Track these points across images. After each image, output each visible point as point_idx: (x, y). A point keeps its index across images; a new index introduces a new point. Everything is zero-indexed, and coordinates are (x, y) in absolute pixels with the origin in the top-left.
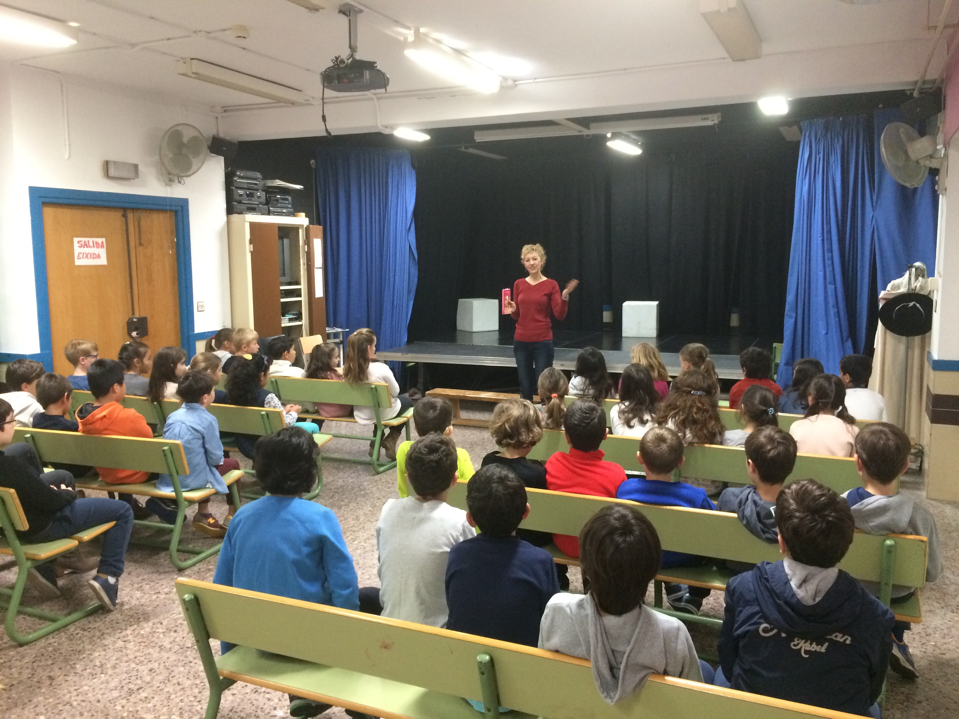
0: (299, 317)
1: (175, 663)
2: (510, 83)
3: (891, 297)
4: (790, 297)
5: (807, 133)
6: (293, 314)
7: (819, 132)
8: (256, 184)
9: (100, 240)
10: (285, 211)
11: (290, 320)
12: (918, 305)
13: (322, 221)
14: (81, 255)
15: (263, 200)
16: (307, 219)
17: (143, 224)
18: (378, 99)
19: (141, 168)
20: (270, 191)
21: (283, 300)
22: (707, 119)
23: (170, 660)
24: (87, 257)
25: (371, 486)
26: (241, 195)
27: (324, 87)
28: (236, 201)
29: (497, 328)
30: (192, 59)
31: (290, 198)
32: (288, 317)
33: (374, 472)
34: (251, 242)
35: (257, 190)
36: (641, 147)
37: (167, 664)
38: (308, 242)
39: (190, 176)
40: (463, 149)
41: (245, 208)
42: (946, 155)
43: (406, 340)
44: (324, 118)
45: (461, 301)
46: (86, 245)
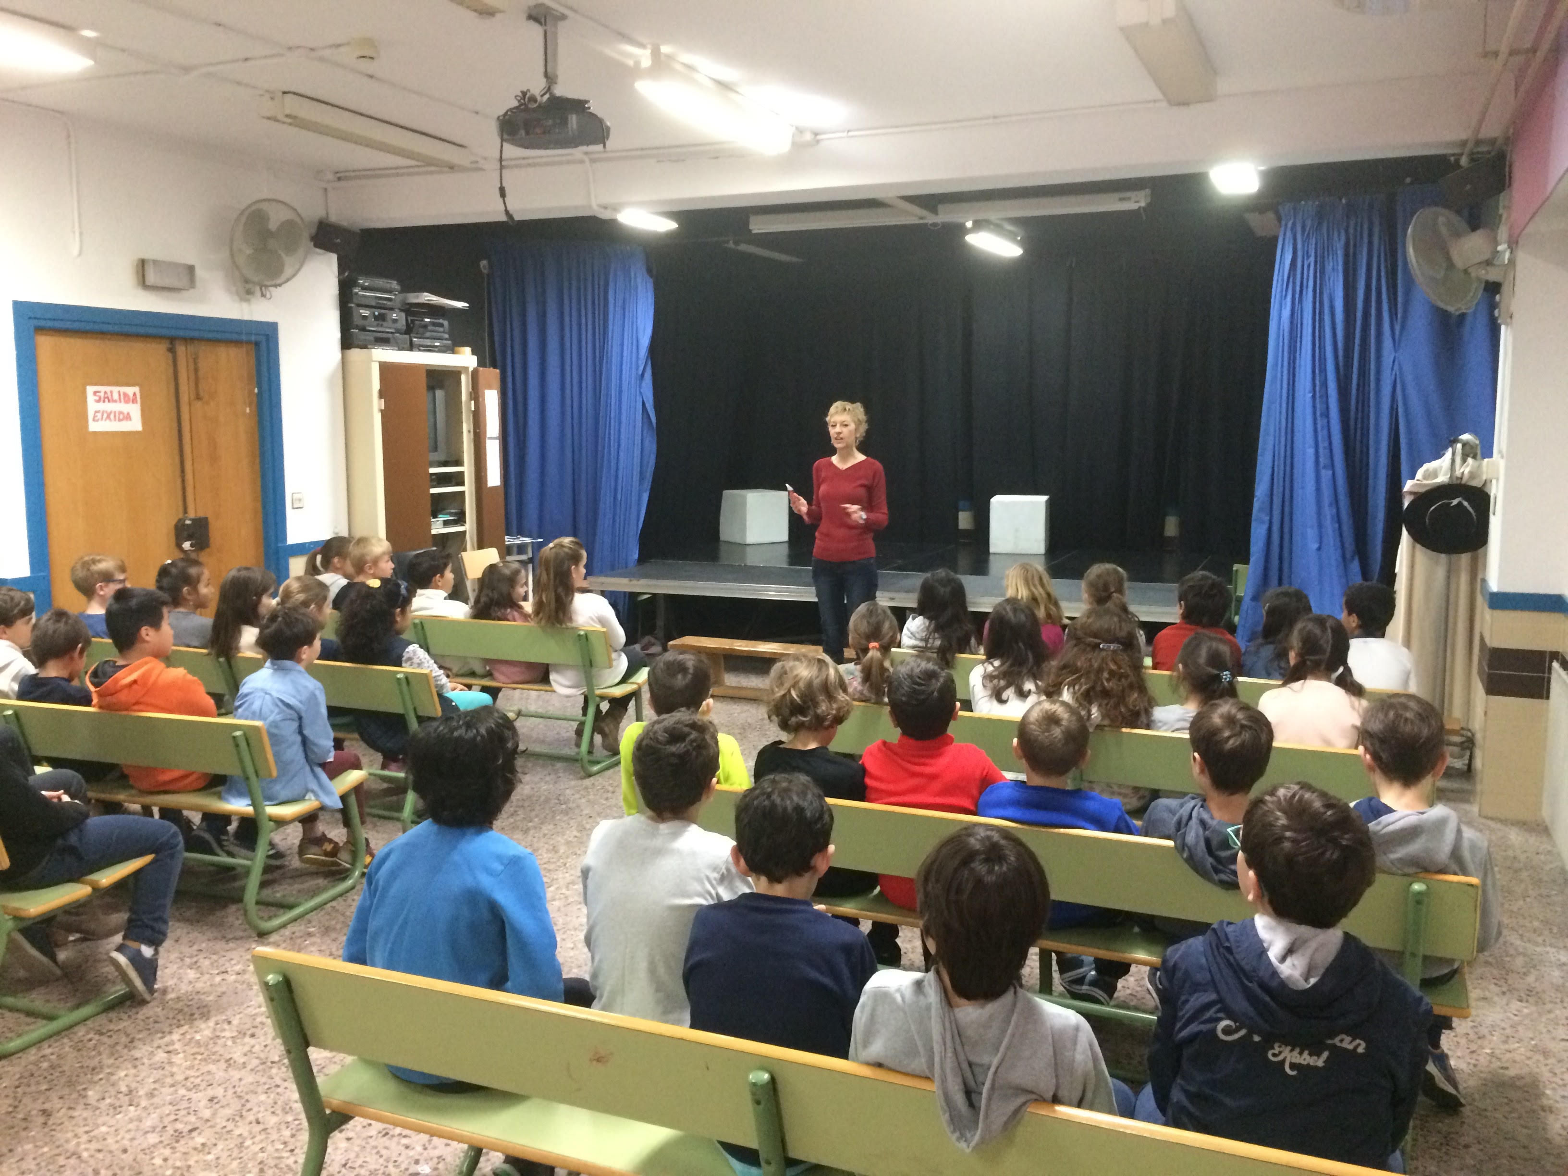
0: (460, 519)
1: (252, 1088)
2: (808, 137)
3: (1422, 490)
4: (1261, 490)
5: (1290, 225)
6: (451, 514)
7: (1309, 223)
8: (390, 300)
9: (131, 390)
10: (437, 344)
11: (446, 523)
12: (1466, 504)
13: (499, 363)
14: (99, 415)
15: (402, 324)
16: (475, 358)
17: (203, 364)
18: (593, 161)
19: (199, 272)
20: (413, 311)
21: (433, 491)
22: (1128, 199)
23: (243, 1082)
24: (108, 417)
25: (577, 796)
26: (365, 318)
27: (502, 140)
28: (357, 327)
29: (785, 537)
30: (284, 93)
31: (446, 323)
32: (442, 518)
33: (582, 774)
34: (382, 395)
35: (392, 309)
36: (1022, 243)
37: (239, 1090)
38: (476, 395)
39: (280, 285)
40: (731, 245)
41: (372, 338)
42: (1512, 262)
43: (636, 556)
44: (502, 192)
45: (727, 493)
46: (108, 399)
